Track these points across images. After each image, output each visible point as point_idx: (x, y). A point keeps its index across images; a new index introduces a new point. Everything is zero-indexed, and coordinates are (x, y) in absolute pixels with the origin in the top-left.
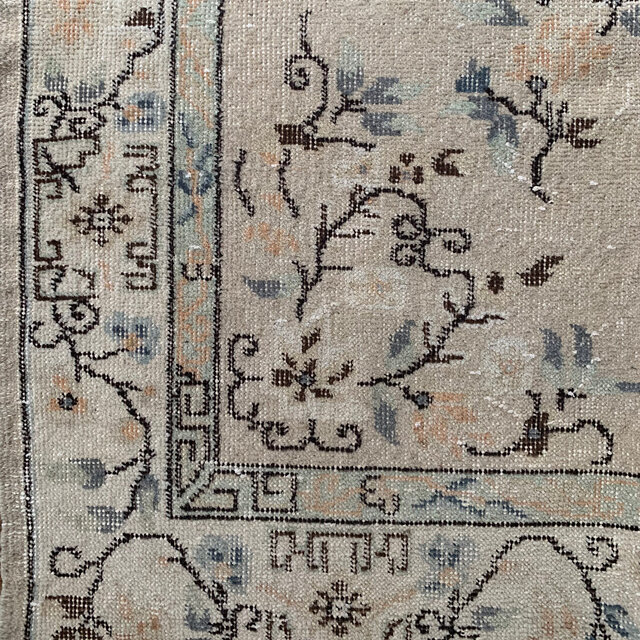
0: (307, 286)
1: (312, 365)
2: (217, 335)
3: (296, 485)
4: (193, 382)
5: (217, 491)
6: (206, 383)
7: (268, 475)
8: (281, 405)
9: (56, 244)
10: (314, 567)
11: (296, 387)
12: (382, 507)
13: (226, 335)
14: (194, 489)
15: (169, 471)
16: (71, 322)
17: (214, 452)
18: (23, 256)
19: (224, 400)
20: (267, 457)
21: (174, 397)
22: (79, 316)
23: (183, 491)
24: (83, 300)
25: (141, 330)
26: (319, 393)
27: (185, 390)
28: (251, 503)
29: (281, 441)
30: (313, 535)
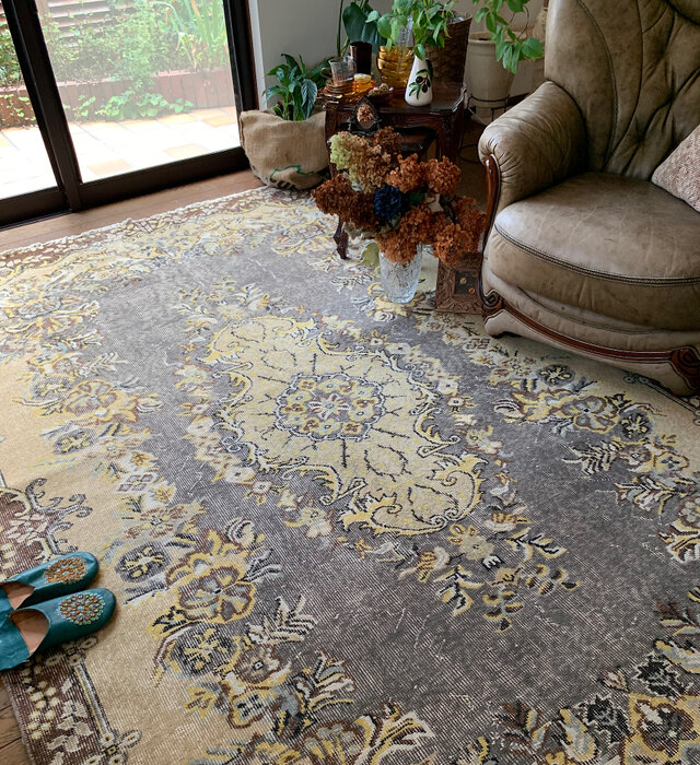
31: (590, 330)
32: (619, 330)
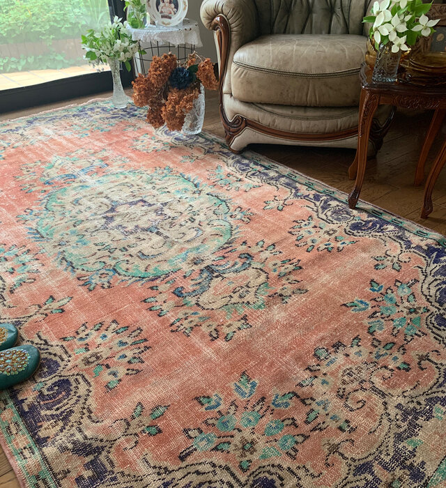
31: (312, 123)
32: (331, 117)
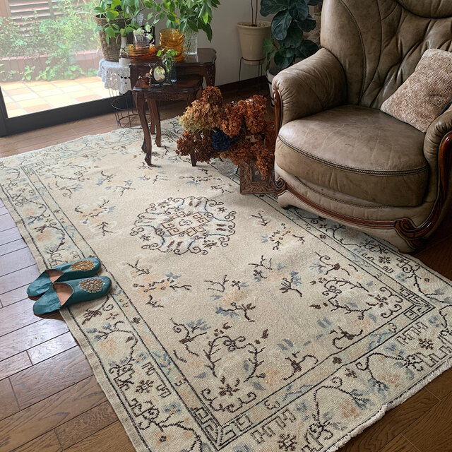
0: (212, 369)
1: (228, 385)
2: (196, 394)
3: (247, 417)
4: (199, 410)
5: (226, 434)
6: (202, 408)
7: (237, 420)
8: (227, 400)
9: (135, 399)
10: (271, 436)
11: (228, 393)
12: (275, 407)
13: (199, 392)
14: (219, 438)
15: (208, 438)
16: (151, 416)
17: (218, 424)
18: (125, 408)
19: (210, 409)
20: (233, 415)
21: (195, 417)
22: (153, 414)
23: (216, 441)
24: (151, 409)
25: (174, 406)
26: (235, 391)
27: (197, 413)
28: (238, 430)
29: (234, 409)
30: (263, 427)
